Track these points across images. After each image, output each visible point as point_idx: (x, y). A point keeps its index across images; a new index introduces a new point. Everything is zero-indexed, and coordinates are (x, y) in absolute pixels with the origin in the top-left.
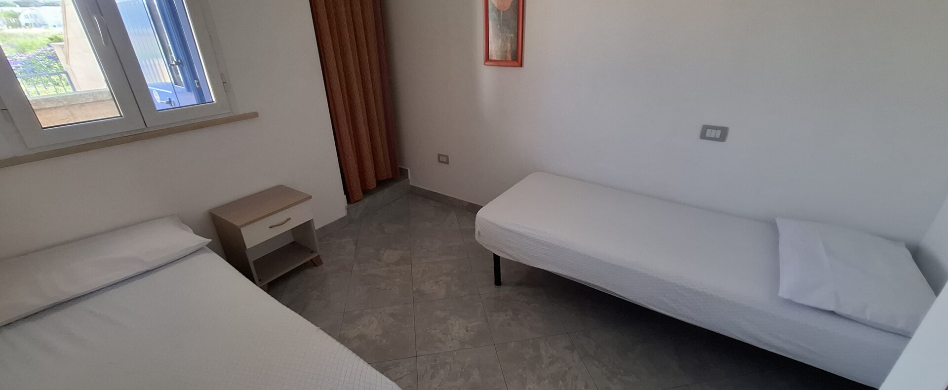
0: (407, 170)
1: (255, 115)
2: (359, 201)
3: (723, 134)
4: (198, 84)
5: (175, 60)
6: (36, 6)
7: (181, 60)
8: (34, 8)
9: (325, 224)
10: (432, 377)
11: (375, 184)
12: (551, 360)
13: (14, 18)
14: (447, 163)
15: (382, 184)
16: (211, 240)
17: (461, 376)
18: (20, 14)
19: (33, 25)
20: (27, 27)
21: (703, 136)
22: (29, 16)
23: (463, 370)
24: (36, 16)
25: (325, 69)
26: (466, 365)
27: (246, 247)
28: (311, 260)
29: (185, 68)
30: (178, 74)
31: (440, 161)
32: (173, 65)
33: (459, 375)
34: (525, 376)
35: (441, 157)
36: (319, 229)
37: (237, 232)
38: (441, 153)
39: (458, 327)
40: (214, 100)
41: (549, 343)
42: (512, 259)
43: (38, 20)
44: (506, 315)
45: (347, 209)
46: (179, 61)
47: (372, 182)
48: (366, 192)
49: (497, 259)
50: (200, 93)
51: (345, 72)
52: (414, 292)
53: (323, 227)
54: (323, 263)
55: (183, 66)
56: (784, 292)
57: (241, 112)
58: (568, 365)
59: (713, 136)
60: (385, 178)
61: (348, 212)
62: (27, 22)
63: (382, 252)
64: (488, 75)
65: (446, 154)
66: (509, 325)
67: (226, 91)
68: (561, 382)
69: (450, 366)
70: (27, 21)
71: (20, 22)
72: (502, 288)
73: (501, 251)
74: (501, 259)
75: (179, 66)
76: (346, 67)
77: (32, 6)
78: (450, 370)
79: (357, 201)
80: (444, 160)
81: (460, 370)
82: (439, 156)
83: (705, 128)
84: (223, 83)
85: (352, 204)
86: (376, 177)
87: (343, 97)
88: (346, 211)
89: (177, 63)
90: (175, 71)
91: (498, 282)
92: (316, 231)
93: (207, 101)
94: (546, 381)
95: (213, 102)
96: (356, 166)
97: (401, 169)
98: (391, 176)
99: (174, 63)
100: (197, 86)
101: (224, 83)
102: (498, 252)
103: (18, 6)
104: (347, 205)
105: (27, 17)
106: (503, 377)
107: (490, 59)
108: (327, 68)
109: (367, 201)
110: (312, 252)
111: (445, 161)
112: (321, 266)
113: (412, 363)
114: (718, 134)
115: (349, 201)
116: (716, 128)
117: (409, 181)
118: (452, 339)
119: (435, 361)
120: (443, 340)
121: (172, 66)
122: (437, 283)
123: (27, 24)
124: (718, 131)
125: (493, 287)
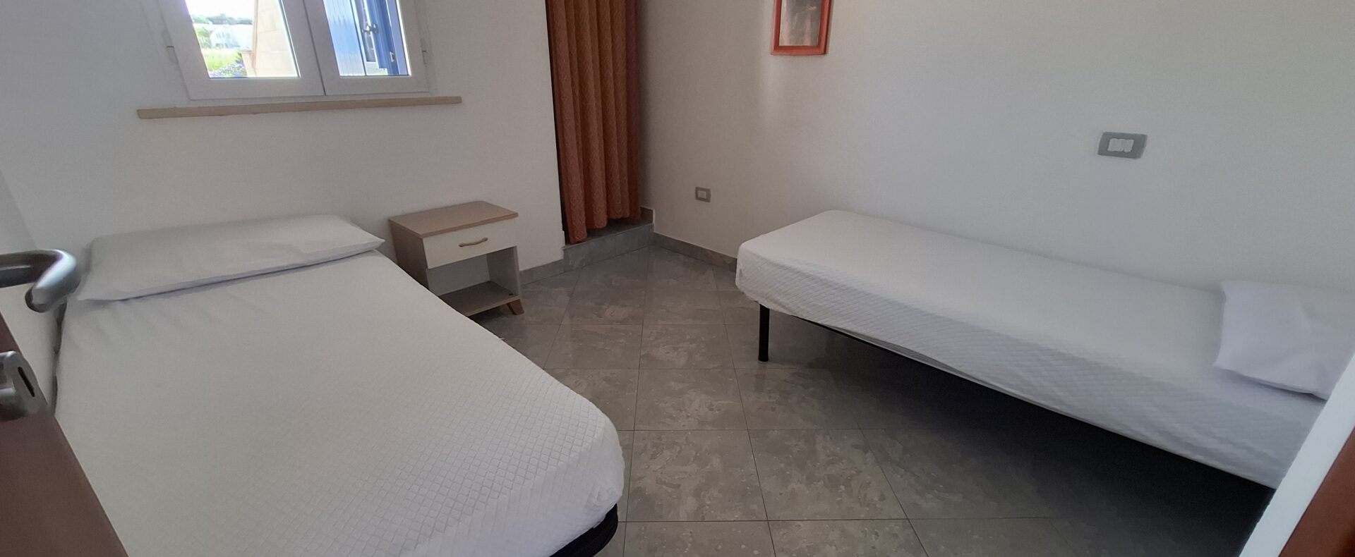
0: (652, 211)
1: (457, 101)
2: (581, 242)
3: (1137, 146)
4: (394, 58)
5: (370, 25)
6: (230, 24)
7: (376, 25)
8: (228, 25)
9: (534, 266)
10: (653, 457)
11: (606, 223)
12: (831, 458)
13: (205, 36)
14: (707, 200)
15: (615, 224)
16: (383, 241)
17: (694, 460)
18: (211, 32)
19: (224, 46)
20: (218, 48)
21: (1103, 151)
22: (221, 35)
23: (698, 455)
24: (228, 36)
25: (553, 52)
26: (704, 449)
27: (427, 267)
28: (508, 304)
29: (380, 36)
30: (372, 47)
31: (698, 198)
32: (366, 31)
33: (692, 459)
34: (788, 473)
35: (699, 192)
36: (525, 271)
37: (418, 241)
38: (700, 186)
39: (698, 403)
40: (410, 73)
41: (831, 438)
42: (785, 311)
43: (231, 40)
44: (770, 397)
45: (564, 250)
46: (375, 26)
47: (601, 221)
48: (592, 232)
49: (765, 312)
50: (394, 68)
51: (579, 61)
52: (641, 357)
53: (529, 270)
54: (523, 312)
55: (378, 32)
56: (1226, 359)
57: (442, 93)
58: (856, 468)
59: (1118, 149)
60: (620, 217)
61: (566, 256)
62: (219, 43)
63: (604, 307)
64: (774, 68)
65: (708, 188)
66: (773, 409)
67: (425, 63)
68: (842, 487)
69: (681, 448)
70: (219, 41)
71: (210, 42)
72: (768, 365)
73: (771, 300)
74: (771, 314)
75: (374, 32)
76: (581, 54)
77: (226, 23)
78: (679, 452)
79: (579, 242)
80: (703, 195)
81: (694, 453)
82: (697, 189)
83: (1107, 137)
84: (422, 53)
85: (571, 244)
86: (608, 213)
87: (574, 93)
88: (563, 253)
89: (372, 29)
90: (369, 42)
91: (763, 356)
92: (521, 274)
93: (400, 73)
94: (820, 483)
95: (408, 75)
96: (581, 192)
97: (643, 209)
98: (628, 215)
99: (368, 29)
100: (392, 60)
101: (423, 51)
102: (766, 301)
103: (211, 23)
104: (564, 245)
105: (218, 36)
106: (755, 470)
107: (780, 44)
108: (556, 52)
109: (593, 243)
110: (510, 295)
111: (705, 197)
112: (521, 315)
113: (627, 437)
114: (1128, 146)
115: (568, 240)
116: (1126, 137)
117: (652, 226)
118: (688, 416)
119: (660, 438)
120: (674, 416)
121: (366, 33)
122: (675, 349)
123: (217, 45)
124: (1128, 141)
125: (756, 363)
